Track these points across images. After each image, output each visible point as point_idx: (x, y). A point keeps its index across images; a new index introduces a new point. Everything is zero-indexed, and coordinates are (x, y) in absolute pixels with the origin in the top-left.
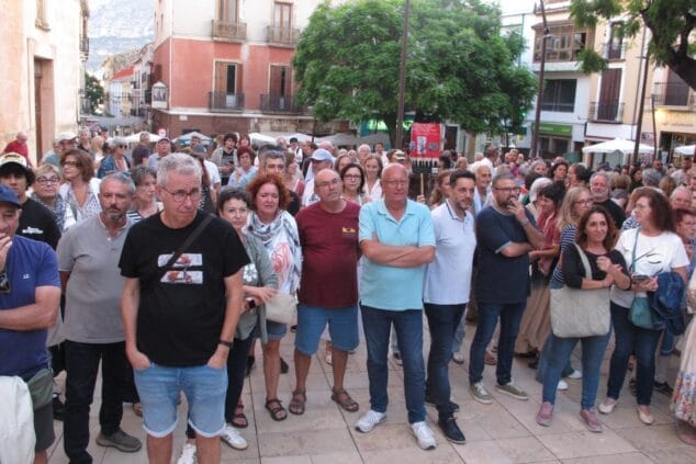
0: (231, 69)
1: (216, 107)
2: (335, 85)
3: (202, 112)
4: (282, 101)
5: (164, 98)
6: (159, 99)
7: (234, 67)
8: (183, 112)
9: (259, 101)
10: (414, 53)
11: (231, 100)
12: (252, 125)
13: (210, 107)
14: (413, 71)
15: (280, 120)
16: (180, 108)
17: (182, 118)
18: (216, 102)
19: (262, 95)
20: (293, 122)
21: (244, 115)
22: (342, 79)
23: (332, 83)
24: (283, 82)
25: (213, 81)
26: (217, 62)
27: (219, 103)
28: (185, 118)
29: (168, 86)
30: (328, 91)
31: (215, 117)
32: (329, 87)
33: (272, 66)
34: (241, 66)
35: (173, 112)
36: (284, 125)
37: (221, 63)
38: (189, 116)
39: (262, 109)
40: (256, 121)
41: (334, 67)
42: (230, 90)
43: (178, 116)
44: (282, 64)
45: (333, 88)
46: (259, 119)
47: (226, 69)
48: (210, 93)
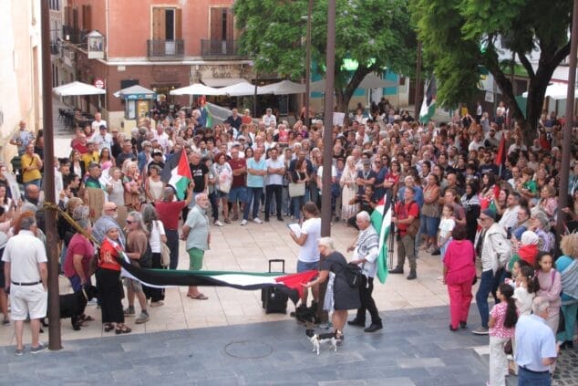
0: (169, 14)
1: (155, 55)
2: (275, 41)
3: (141, 61)
4: (224, 45)
5: (100, 49)
6: (95, 49)
7: (172, 11)
8: (120, 63)
9: (200, 47)
10: (346, 12)
11: (170, 47)
12: (193, 72)
13: (149, 55)
14: (345, 29)
15: (222, 66)
16: (117, 59)
17: (120, 69)
18: (154, 50)
19: (202, 41)
20: (236, 67)
21: (184, 63)
22: (281, 36)
23: (271, 40)
24: (225, 23)
25: (151, 28)
26: (154, 8)
27: (158, 51)
28: (123, 69)
29: (104, 36)
30: (268, 48)
31: (154, 66)
32: (268, 44)
33: (212, 9)
34: (180, 11)
35: (111, 62)
36: (227, 71)
37: (159, 9)
38: (127, 66)
39: (204, 55)
40: (197, 68)
41: (272, 24)
42: (169, 37)
43: (116, 67)
44: (223, 6)
45: (273, 45)
46: (200, 65)
47: (163, 14)
48: (148, 41)
